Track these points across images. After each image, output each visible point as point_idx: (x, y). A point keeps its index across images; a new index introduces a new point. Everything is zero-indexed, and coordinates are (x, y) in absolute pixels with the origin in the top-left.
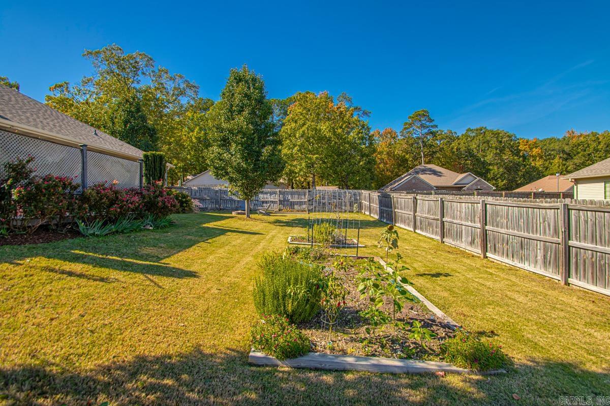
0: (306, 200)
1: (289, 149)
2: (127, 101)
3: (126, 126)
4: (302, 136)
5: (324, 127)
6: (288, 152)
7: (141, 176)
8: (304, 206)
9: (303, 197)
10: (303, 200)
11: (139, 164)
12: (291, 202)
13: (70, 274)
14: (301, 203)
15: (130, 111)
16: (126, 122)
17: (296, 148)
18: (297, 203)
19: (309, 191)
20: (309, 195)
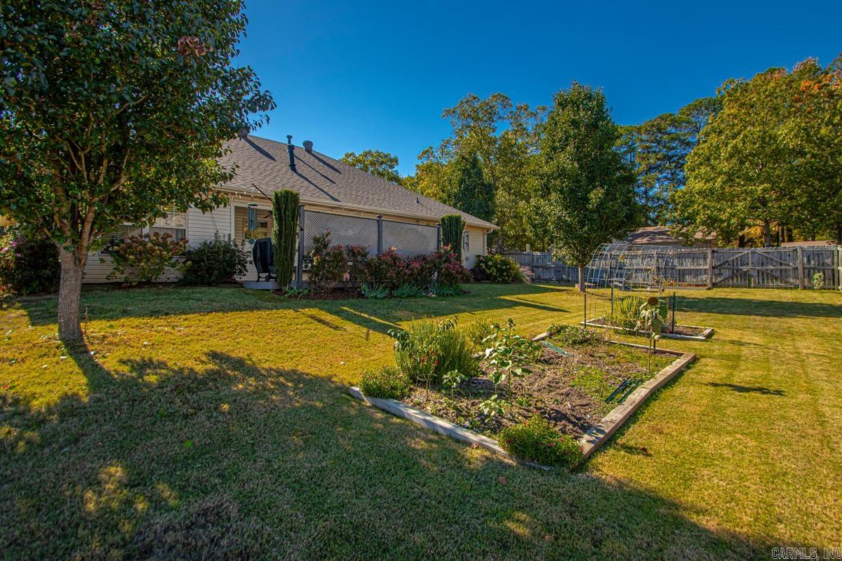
0: (707, 267)
1: (707, 181)
2: (463, 158)
3: (460, 188)
4: (731, 156)
5: (785, 133)
6: (705, 187)
7: (439, 241)
8: (704, 277)
9: (701, 262)
10: (701, 267)
11: (436, 229)
12: (679, 270)
13: (320, 321)
14: (697, 273)
15: (466, 169)
16: (461, 182)
17: (719, 180)
18: (690, 272)
19: (713, 252)
20: (713, 258)
